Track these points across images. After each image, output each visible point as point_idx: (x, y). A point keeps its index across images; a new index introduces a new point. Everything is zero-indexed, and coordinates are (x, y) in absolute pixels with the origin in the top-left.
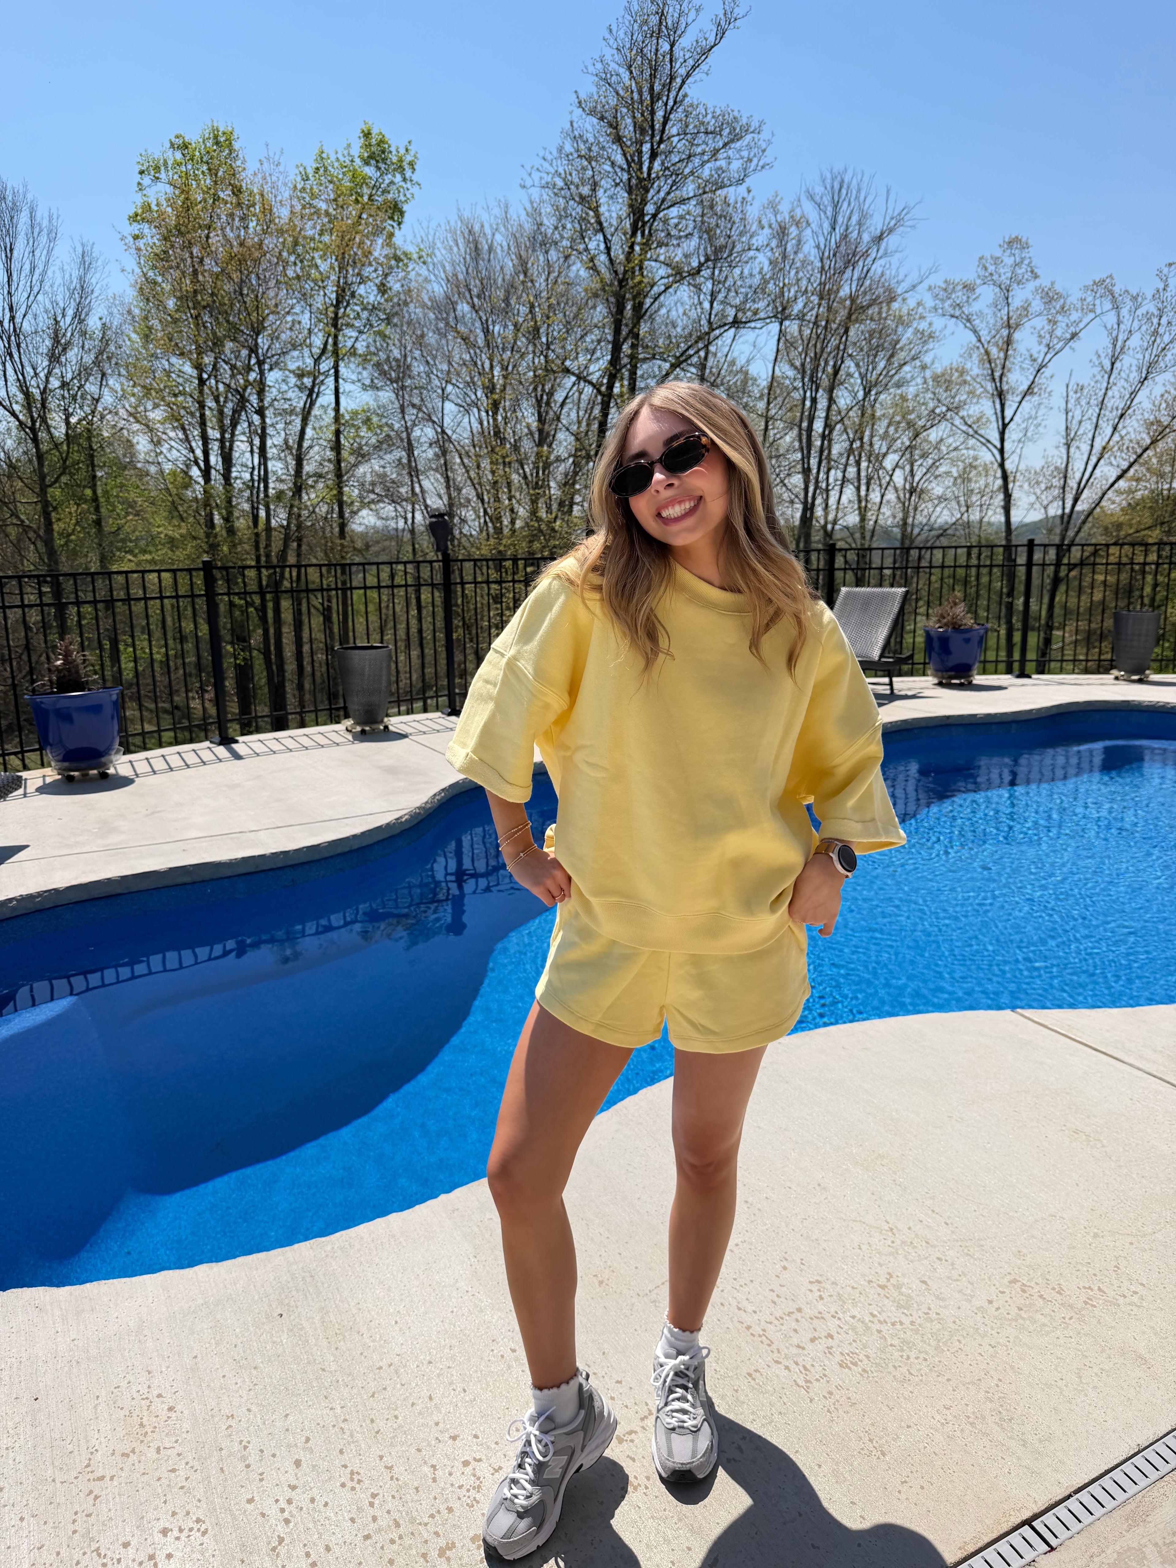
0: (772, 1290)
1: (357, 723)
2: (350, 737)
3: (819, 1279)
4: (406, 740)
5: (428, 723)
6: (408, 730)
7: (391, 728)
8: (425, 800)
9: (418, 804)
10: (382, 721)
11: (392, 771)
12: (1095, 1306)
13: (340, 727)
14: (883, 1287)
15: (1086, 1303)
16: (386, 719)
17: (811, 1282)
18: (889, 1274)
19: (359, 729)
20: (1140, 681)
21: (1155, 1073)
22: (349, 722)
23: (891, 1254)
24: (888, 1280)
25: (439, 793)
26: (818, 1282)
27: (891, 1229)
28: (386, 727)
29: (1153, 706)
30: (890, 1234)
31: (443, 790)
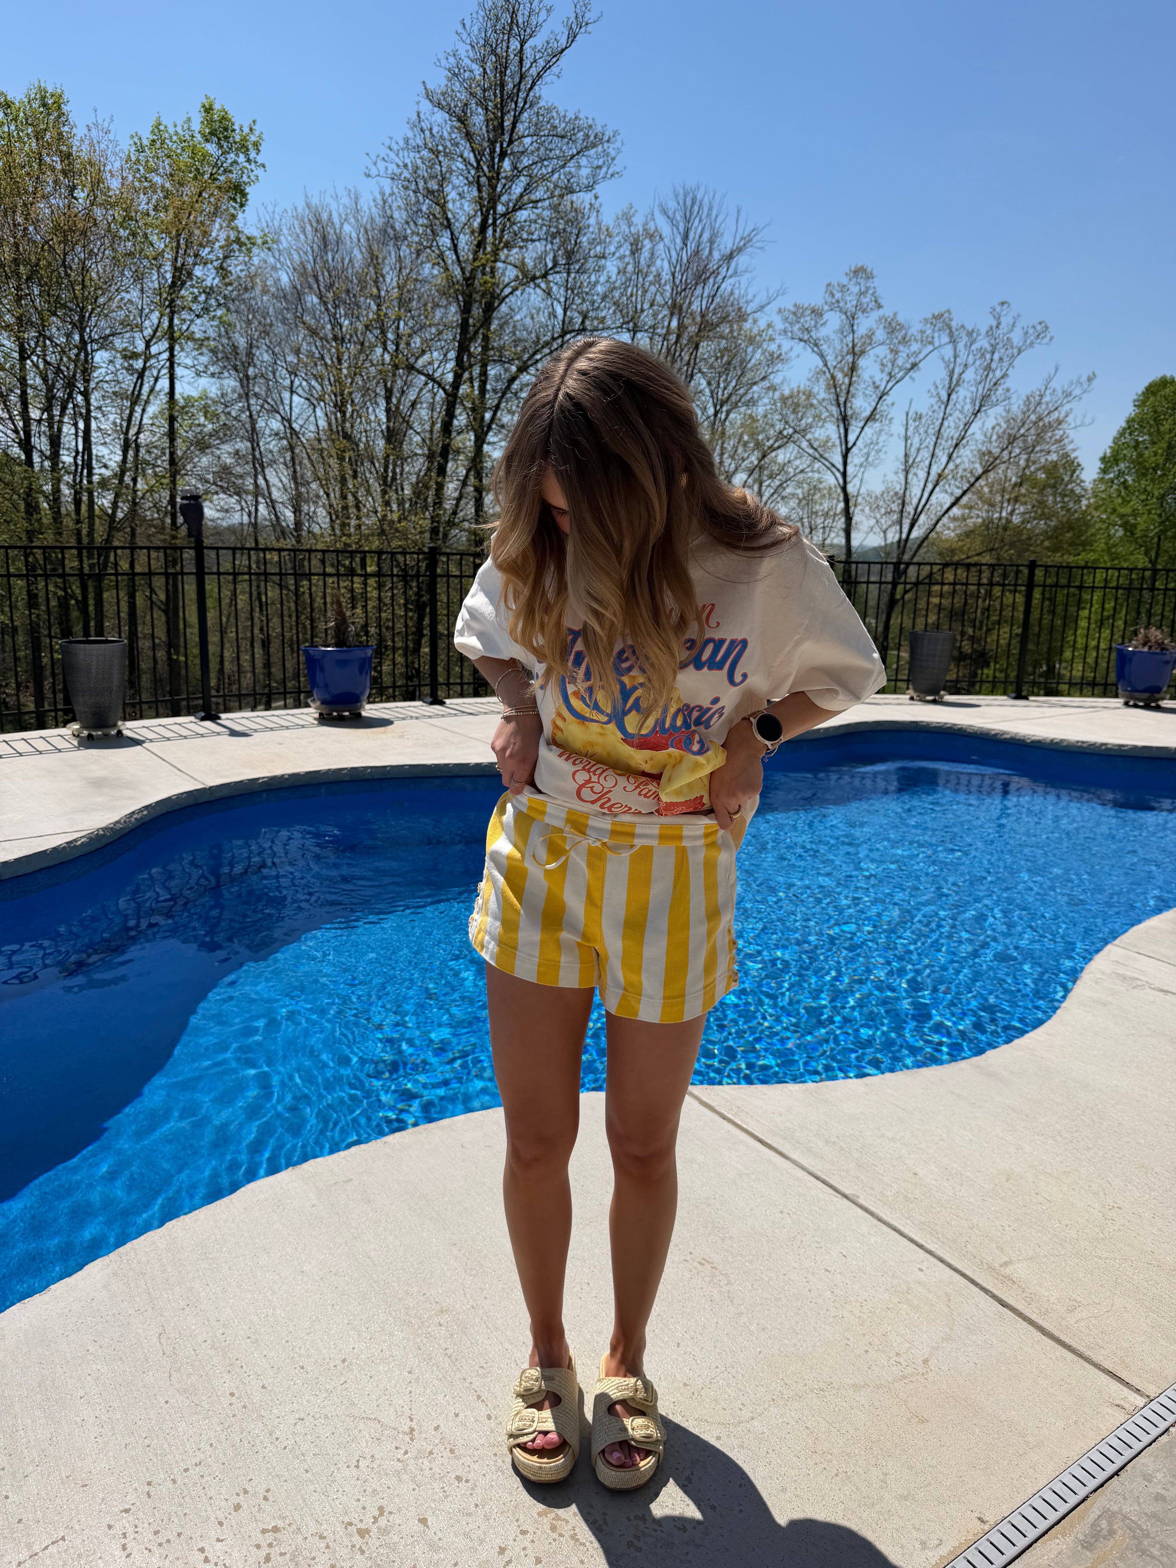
0: (202, 1550)
1: (84, 727)
2: (76, 743)
3: (280, 1524)
4: (139, 747)
5: (176, 728)
6: (150, 735)
7: (126, 733)
8: (117, 819)
9: (103, 825)
10: (115, 725)
11: (98, 784)
12: (639, 1550)
13: (66, 731)
14: (362, 1533)
15: (630, 1544)
16: (120, 723)
17: (264, 1531)
18: (381, 1510)
19: (85, 733)
20: (934, 702)
21: (819, 1174)
22: (76, 726)
23: (398, 1473)
24: (376, 1520)
25: (140, 810)
26: (276, 1529)
27: (412, 1430)
28: (120, 732)
29: (941, 727)
30: (407, 1438)
31: (146, 807)
